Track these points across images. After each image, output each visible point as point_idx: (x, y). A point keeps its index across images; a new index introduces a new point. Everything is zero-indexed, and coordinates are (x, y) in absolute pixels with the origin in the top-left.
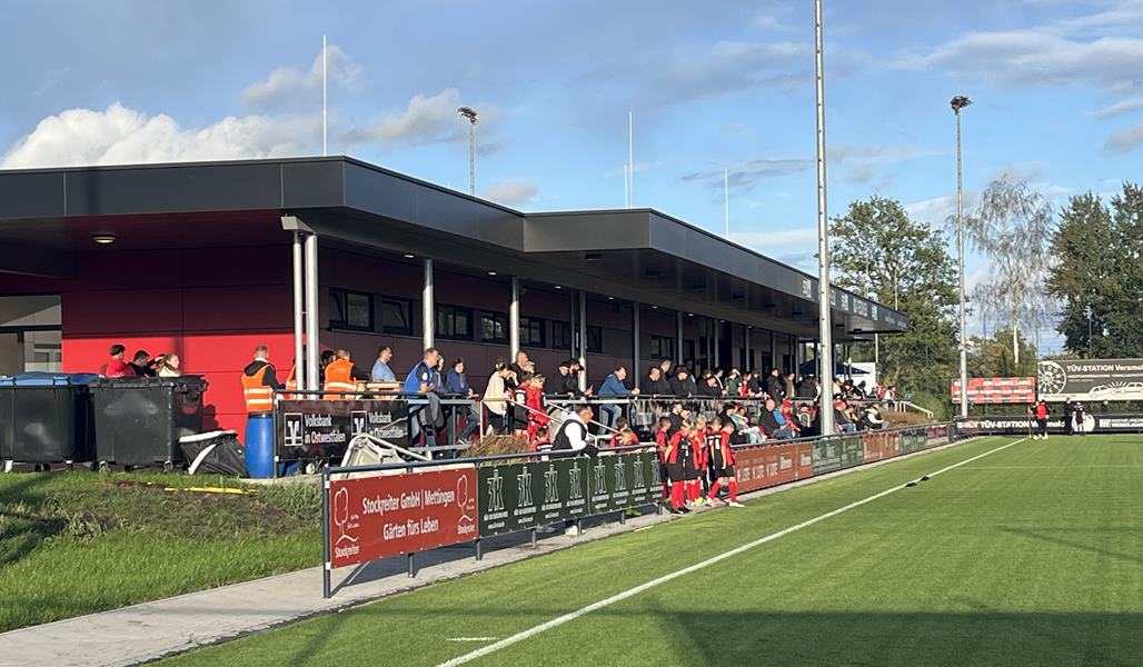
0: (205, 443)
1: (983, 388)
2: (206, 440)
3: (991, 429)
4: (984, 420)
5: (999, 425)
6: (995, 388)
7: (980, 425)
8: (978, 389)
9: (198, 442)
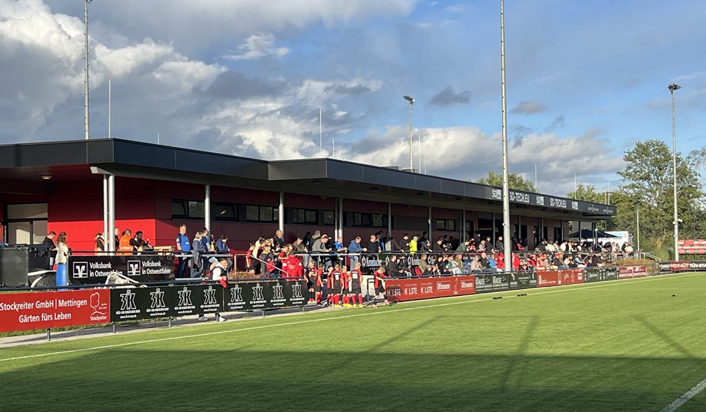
0: (38, 276)
1: (693, 245)
2: (38, 275)
3: (695, 268)
4: (692, 263)
5: (700, 265)
6: (700, 245)
7: (689, 266)
8: (690, 245)
9: (35, 276)
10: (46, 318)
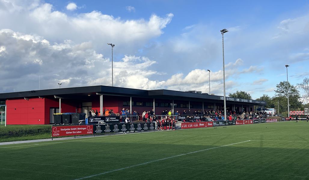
2: (81, 121)
8: (294, 113)
10: (74, 132)
